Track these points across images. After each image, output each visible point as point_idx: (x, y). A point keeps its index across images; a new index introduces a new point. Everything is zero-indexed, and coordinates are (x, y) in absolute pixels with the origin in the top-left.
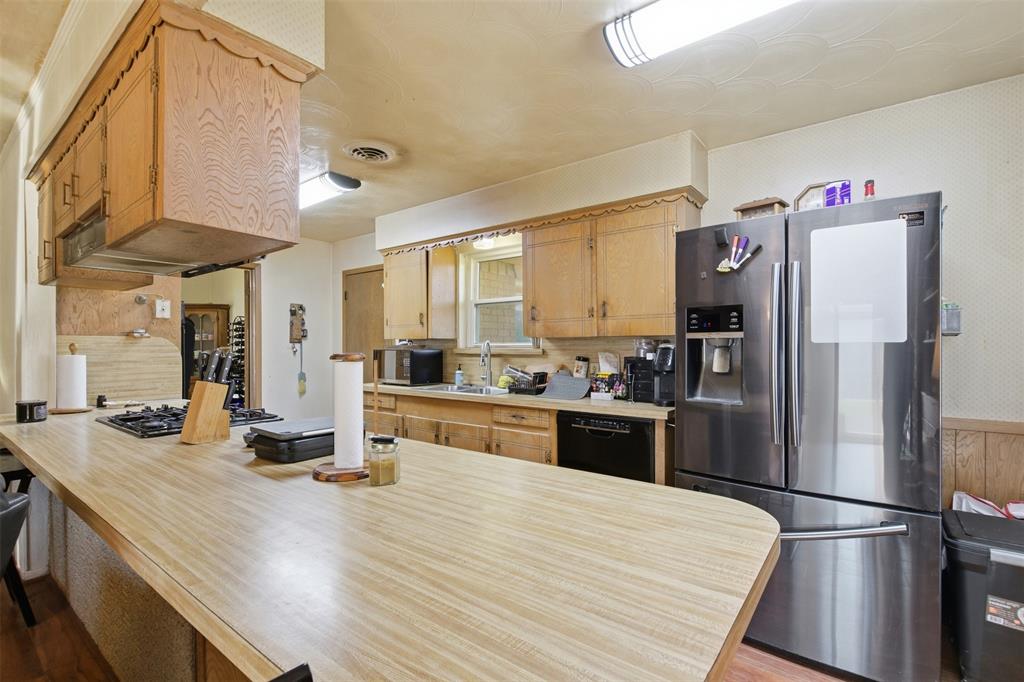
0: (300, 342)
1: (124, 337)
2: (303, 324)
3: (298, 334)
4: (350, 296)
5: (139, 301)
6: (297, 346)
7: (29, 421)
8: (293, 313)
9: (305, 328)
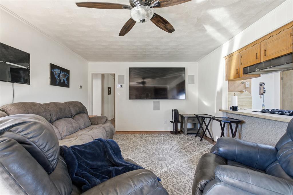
0: (263, 94)
1: (239, 92)
2: (264, 88)
3: (262, 92)
4: (283, 79)
5: (243, 83)
6: (262, 95)
7: (235, 110)
8: (261, 85)
9: (265, 89)
